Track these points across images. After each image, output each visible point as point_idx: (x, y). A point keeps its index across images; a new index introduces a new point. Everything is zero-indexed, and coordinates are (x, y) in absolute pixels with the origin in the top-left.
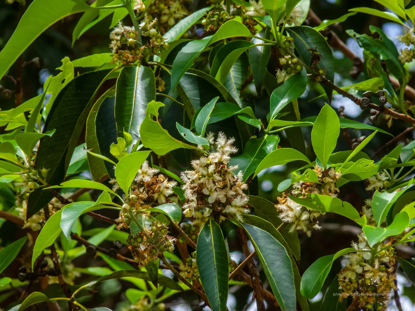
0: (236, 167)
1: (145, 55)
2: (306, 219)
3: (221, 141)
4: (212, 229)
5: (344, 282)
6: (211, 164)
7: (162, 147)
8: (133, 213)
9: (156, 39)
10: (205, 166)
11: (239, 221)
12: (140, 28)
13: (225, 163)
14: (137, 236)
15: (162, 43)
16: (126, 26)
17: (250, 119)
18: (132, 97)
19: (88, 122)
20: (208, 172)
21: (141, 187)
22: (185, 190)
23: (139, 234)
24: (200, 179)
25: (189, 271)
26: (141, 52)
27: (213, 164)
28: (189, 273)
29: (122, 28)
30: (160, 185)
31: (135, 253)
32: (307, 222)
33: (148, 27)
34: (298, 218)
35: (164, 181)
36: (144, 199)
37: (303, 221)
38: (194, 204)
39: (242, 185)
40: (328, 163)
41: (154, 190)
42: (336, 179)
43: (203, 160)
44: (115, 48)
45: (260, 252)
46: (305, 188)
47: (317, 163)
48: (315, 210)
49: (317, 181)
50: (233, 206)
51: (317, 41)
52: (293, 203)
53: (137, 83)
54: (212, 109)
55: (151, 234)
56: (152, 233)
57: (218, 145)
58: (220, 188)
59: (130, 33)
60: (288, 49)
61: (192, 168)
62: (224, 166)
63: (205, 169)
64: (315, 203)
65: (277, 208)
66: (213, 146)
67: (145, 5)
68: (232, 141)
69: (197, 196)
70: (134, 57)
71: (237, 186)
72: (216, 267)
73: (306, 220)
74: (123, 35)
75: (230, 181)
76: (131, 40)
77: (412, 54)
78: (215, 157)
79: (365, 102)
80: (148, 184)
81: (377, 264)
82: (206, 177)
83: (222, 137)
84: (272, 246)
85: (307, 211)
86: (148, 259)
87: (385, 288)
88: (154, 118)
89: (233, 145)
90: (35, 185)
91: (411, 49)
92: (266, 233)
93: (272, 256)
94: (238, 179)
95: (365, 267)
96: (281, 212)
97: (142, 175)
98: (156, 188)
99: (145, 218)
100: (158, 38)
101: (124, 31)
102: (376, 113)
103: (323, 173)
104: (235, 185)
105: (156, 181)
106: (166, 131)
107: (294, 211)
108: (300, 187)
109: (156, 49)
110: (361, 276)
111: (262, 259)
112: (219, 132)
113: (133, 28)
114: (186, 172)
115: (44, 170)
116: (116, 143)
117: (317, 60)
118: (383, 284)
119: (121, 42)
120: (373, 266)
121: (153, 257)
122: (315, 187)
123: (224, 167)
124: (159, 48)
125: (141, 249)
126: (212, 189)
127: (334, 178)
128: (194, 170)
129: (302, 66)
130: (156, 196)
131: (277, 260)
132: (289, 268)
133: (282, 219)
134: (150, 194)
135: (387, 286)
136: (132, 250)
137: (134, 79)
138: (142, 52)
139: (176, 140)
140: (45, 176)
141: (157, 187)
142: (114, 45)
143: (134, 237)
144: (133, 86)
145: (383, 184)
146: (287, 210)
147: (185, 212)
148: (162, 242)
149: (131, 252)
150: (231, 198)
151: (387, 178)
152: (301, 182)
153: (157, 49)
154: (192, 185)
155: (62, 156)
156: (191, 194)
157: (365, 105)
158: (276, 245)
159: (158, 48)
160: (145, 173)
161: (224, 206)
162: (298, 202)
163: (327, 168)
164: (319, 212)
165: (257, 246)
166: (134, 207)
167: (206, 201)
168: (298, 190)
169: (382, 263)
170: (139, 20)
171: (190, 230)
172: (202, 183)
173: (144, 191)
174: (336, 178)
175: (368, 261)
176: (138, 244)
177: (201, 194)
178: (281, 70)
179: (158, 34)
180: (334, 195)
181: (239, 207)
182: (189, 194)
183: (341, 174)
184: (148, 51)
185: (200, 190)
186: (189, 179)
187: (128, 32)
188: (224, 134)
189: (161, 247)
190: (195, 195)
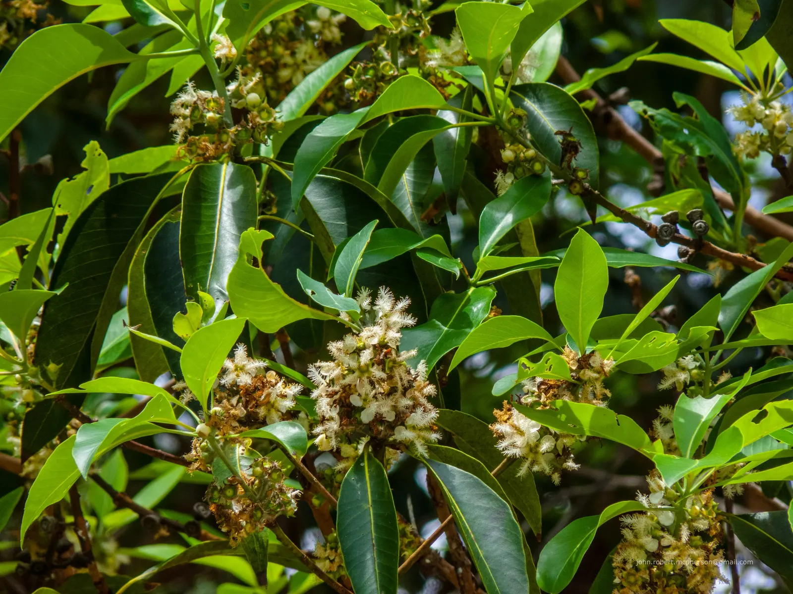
0: (413, 352)
1: (238, 142)
2: (549, 450)
3: (385, 304)
4: (368, 471)
5: (624, 569)
6: (364, 348)
7: (270, 318)
8: (218, 441)
9: (259, 112)
10: (354, 352)
11: (421, 455)
12: (228, 93)
13: (392, 345)
14: (225, 485)
15: (271, 120)
16: (201, 90)
17: (440, 257)
18: (214, 222)
19: (131, 273)
20: (360, 363)
21: (234, 396)
22: (316, 400)
23: (229, 481)
24: (344, 377)
25: (332, 558)
26: (231, 138)
27: (370, 347)
28: (332, 561)
29: (194, 94)
30: (270, 390)
31: (223, 519)
32: (552, 456)
33: (243, 91)
34: (533, 449)
35: (276, 384)
36: (240, 417)
37: (544, 454)
38: (334, 426)
39: (425, 387)
40: (589, 343)
41: (257, 401)
42: (605, 373)
43: (350, 341)
44: (181, 132)
45: (461, 514)
46: (546, 391)
47: (568, 343)
48: (565, 432)
49: (568, 376)
50: (408, 427)
51: (564, 109)
52: (522, 421)
53: (223, 195)
54: (366, 244)
55: (253, 483)
56: (255, 480)
57: (378, 312)
58: (383, 393)
59: (209, 101)
60: (517, 132)
61: (329, 358)
62: (390, 351)
63: (353, 359)
64: (563, 417)
65: (494, 431)
66: (369, 314)
67: (235, 47)
68: (404, 303)
69: (340, 410)
70: (217, 148)
71: (415, 390)
72: (376, 542)
73: (549, 452)
74: (195, 107)
75: (401, 379)
76: (210, 115)
77: (758, 142)
78: (372, 335)
79: (666, 232)
80: (247, 390)
81: (685, 534)
82: (357, 374)
83: (385, 296)
84: (483, 503)
85: (551, 434)
86: (247, 529)
87: (702, 578)
88: (255, 262)
89: (407, 311)
90: (35, 396)
91: (756, 132)
92: (472, 477)
93: (483, 521)
94: (417, 376)
95: (662, 540)
96: (502, 437)
97: (236, 373)
98: (263, 397)
99: (242, 454)
100: (263, 110)
101: (198, 98)
102: (688, 252)
103: (578, 361)
104: (411, 386)
105: (263, 383)
106: (277, 287)
107: (526, 435)
108: (535, 389)
109: (259, 131)
110: (655, 556)
111: (465, 527)
112: (380, 288)
113: (215, 94)
114: (318, 364)
115: (52, 367)
116: (184, 312)
117: (573, 153)
118: (699, 572)
119: (192, 121)
120: (678, 537)
121: (256, 526)
122: (565, 388)
123: (389, 353)
124: (266, 130)
125: (233, 511)
126: (367, 395)
127: (601, 370)
128: (334, 361)
129: (543, 164)
130: (262, 411)
131: (494, 528)
132: (517, 542)
133: (503, 450)
134: (251, 408)
135: (705, 576)
136: (217, 514)
137: (218, 189)
138: (233, 137)
139: (298, 304)
140: (53, 377)
141: (264, 394)
142: (179, 127)
143: (219, 488)
144: (216, 200)
145: (690, 375)
146: (513, 433)
147: (317, 441)
148: (274, 496)
149: (216, 516)
150: (405, 411)
151: (698, 364)
152: (539, 380)
153: (262, 131)
154: (331, 389)
155: (85, 340)
156: (328, 407)
157: (666, 237)
158: (491, 500)
159: (264, 128)
160: (240, 369)
161: (392, 426)
162: (532, 418)
163: (588, 353)
164: (573, 436)
165: (454, 501)
166: (219, 429)
167: (357, 418)
168: (532, 396)
169: (695, 532)
170: (225, 77)
171: (332, 481)
172: (350, 385)
173: (238, 402)
174: (604, 370)
175: (667, 527)
176: (226, 501)
177: (347, 405)
178: (505, 172)
179: (263, 102)
180: (601, 402)
181: (421, 430)
182: (324, 406)
183: (614, 363)
184: (243, 135)
185: (345, 399)
186: (324, 377)
187: (206, 101)
188: (389, 291)
189: (271, 506)
190: (335, 407)
